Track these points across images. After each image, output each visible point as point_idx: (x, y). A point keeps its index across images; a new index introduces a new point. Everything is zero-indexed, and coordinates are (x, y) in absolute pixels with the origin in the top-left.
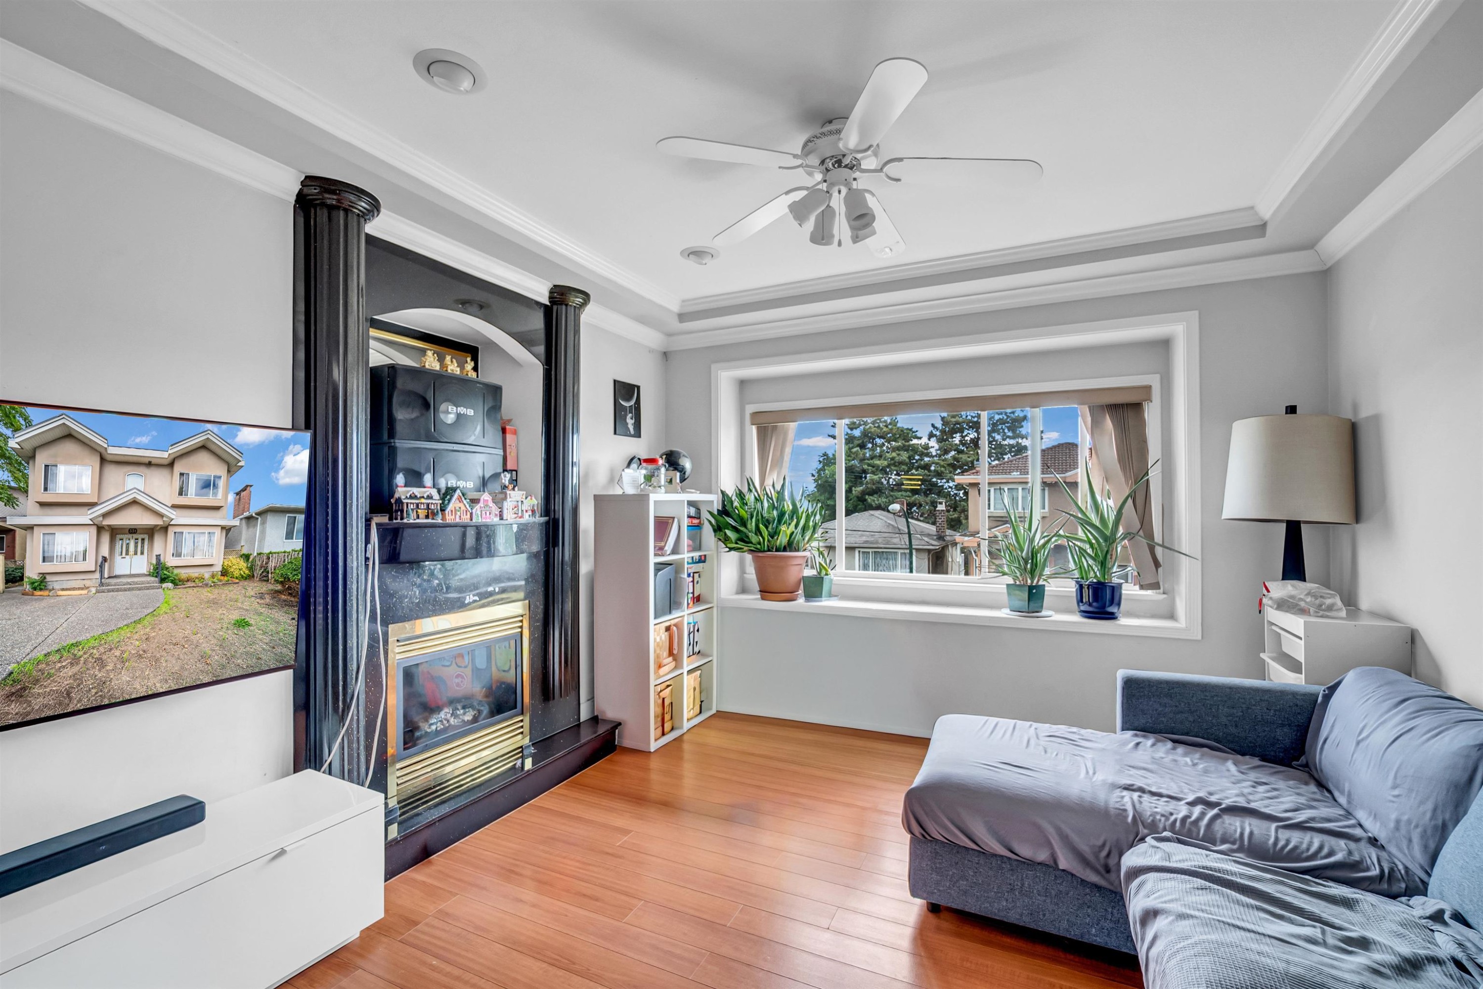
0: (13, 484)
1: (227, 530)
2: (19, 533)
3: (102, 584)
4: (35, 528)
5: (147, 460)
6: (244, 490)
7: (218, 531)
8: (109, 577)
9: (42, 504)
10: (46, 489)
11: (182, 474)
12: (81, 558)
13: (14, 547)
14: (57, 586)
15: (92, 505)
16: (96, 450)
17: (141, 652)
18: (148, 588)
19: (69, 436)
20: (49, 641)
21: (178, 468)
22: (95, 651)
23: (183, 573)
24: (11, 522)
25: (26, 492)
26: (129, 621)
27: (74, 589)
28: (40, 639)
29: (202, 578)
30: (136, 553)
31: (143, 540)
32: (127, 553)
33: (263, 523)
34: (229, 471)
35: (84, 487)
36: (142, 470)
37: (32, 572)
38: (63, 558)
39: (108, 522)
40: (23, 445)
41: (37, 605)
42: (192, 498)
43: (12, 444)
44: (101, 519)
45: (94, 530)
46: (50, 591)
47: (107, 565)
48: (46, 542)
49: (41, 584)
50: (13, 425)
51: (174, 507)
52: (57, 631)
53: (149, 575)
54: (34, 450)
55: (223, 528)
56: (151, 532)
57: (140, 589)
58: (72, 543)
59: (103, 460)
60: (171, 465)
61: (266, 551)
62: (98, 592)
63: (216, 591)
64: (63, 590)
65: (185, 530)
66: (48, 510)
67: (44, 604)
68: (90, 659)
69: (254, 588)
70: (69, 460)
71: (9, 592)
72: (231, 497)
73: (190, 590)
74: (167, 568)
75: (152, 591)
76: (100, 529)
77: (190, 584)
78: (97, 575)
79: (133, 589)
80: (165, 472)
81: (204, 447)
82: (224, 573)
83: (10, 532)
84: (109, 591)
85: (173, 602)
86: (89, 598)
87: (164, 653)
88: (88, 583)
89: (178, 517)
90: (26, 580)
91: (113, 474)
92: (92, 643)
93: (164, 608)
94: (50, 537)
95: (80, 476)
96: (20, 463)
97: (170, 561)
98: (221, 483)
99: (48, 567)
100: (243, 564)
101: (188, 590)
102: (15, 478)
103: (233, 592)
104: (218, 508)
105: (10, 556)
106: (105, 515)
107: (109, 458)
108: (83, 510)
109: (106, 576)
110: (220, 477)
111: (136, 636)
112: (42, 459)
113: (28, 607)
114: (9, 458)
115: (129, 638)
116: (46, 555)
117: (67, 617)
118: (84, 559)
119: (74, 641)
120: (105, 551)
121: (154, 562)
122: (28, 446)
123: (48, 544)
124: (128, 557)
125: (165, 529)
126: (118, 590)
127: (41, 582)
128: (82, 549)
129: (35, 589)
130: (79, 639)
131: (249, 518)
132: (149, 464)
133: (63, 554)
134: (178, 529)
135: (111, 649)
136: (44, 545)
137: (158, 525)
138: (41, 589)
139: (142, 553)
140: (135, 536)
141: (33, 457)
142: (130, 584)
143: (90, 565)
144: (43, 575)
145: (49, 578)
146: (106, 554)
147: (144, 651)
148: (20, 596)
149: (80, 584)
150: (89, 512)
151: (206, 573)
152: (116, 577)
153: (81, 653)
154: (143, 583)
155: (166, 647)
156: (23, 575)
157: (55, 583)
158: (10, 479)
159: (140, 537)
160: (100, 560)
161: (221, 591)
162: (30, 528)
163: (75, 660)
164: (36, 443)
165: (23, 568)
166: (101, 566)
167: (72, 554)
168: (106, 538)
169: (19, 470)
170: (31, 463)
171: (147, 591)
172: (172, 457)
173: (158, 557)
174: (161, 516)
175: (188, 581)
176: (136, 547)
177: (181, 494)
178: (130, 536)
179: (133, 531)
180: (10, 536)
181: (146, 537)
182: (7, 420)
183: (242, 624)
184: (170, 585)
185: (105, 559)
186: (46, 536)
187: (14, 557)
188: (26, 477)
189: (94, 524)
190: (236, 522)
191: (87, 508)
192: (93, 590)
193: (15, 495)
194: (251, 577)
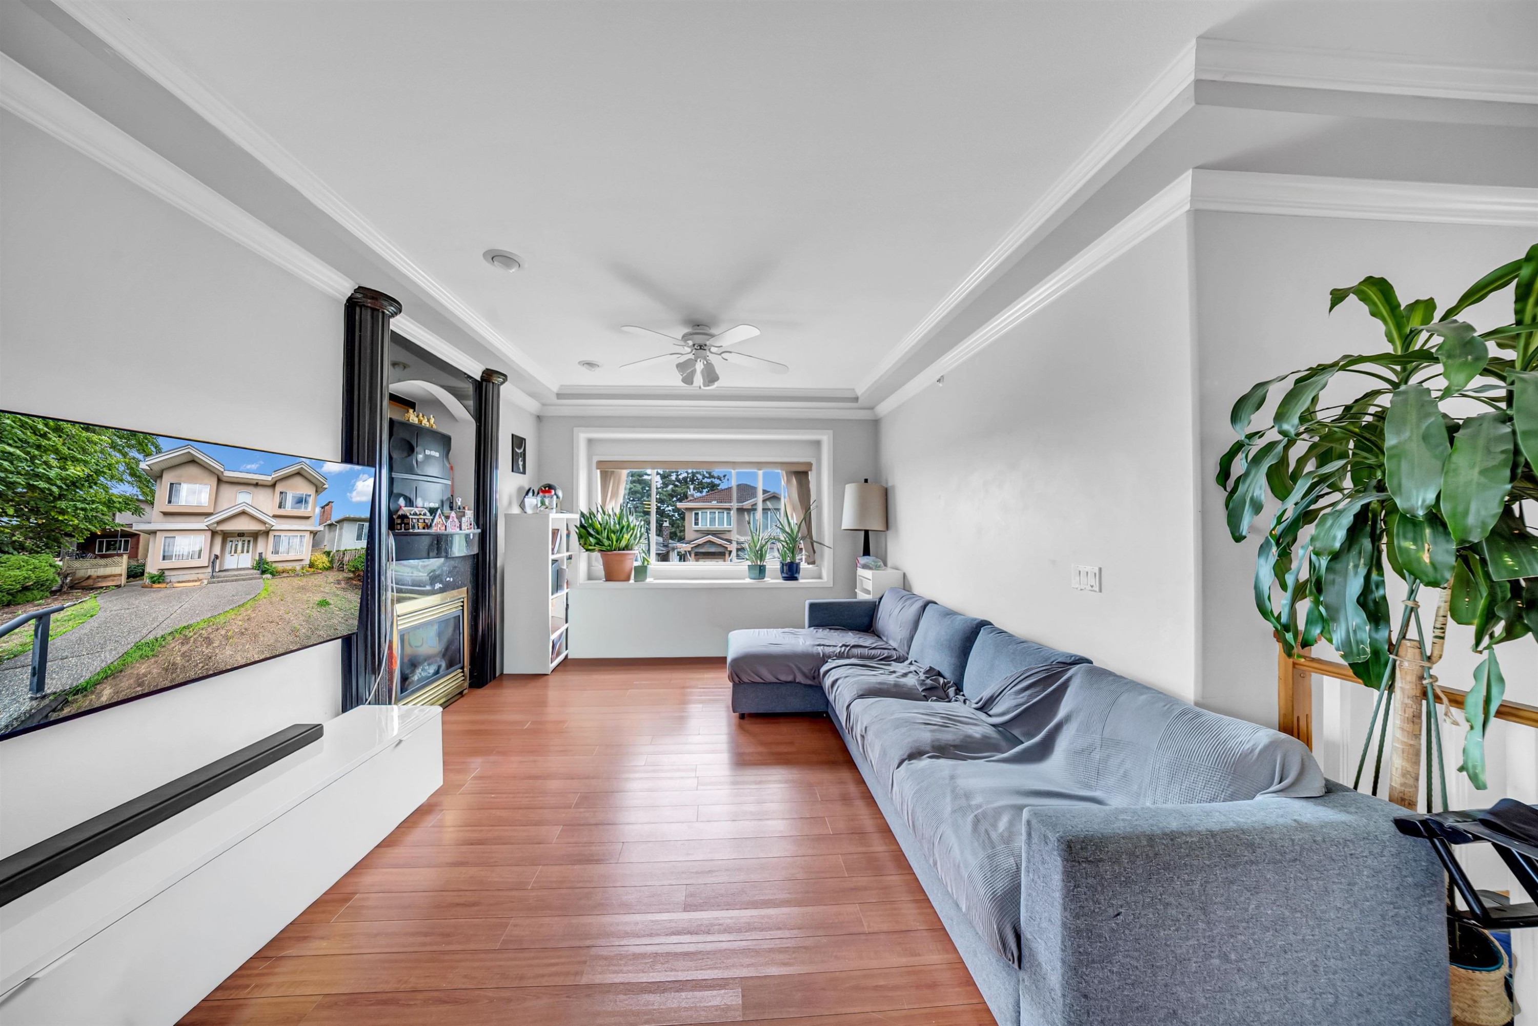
0: (141, 497)
1: (314, 534)
2: (143, 537)
3: (213, 577)
4: (158, 533)
5: (255, 482)
6: (327, 505)
7: (307, 534)
8: (220, 571)
9: (166, 514)
10: (170, 502)
11: (281, 493)
12: (197, 556)
13: (137, 548)
14: (173, 579)
15: (208, 515)
16: (214, 473)
17: (243, 630)
18: (251, 579)
19: (193, 461)
20: (163, 625)
21: (279, 488)
22: (204, 632)
23: (280, 566)
24: (136, 528)
25: (152, 504)
26: (234, 606)
27: (189, 581)
28: (155, 625)
29: (294, 570)
30: (242, 552)
31: (249, 541)
32: (235, 552)
33: (341, 529)
34: (317, 491)
35: (203, 501)
36: (251, 489)
37: (152, 568)
38: (180, 557)
39: (220, 528)
40: (153, 467)
41: (154, 595)
42: (288, 510)
43: (143, 465)
44: (215, 525)
45: (209, 534)
46: (168, 583)
47: (218, 561)
48: (167, 544)
49: (160, 578)
50: (144, 451)
51: (275, 516)
52: (172, 617)
53: (253, 568)
54: (162, 471)
55: (311, 532)
56: (255, 536)
57: (244, 580)
58: (190, 545)
59: (220, 481)
60: (273, 486)
61: (342, 549)
62: (209, 583)
63: (305, 579)
64: (179, 582)
65: (282, 534)
66: (170, 519)
67: (161, 594)
68: (199, 639)
69: (333, 576)
70: (192, 480)
71: (128, 586)
72: (318, 510)
73: (285, 580)
74: (267, 563)
75: (254, 581)
76: (214, 533)
77: (285, 575)
78: (210, 570)
79: (238, 580)
80: (269, 491)
81: (298, 474)
82: (311, 565)
83: (135, 536)
84: (219, 582)
85: (271, 589)
86: (201, 588)
87: (262, 630)
88: (201, 576)
89: (277, 524)
90: (146, 575)
91: (227, 491)
92: (202, 625)
93: (264, 594)
94: (172, 540)
95: (200, 492)
96: (149, 481)
97: (270, 557)
98: (311, 500)
99: (167, 564)
100: (325, 559)
101: (283, 579)
102: (143, 492)
103: (318, 580)
104: (308, 518)
105: (134, 555)
106: (219, 523)
107: (224, 479)
108: (201, 518)
109: (217, 570)
110: (310, 495)
111: (240, 618)
112: (168, 478)
113: (147, 598)
114: (139, 477)
115: (233, 619)
116: (166, 554)
117: (180, 605)
118: (199, 557)
119: (186, 624)
120: (217, 550)
121: (257, 558)
122: (156, 468)
123: (169, 546)
124: (236, 555)
125: (267, 533)
126: (227, 581)
127: (160, 576)
128: (197, 549)
129: (154, 582)
130: (190, 622)
131: (331, 525)
132: (257, 485)
133: (181, 553)
134: (277, 533)
135: (218, 629)
136: (164, 546)
137: (261, 530)
138: (159, 583)
139: (248, 552)
140: (243, 538)
141: (160, 476)
142: (237, 576)
143: (204, 561)
144: (162, 571)
145: (167, 573)
146: (218, 553)
147: (246, 629)
148: (140, 588)
149: (194, 577)
150: (206, 520)
151: (298, 566)
152: (225, 571)
153: (191, 634)
154: (247, 575)
155: (264, 625)
156: (144, 571)
157: (172, 577)
158: (139, 493)
159: (247, 539)
160: (213, 557)
161: (308, 579)
162: (154, 533)
163: (186, 640)
164: (163, 466)
165: (144, 565)
166: (213, 563)
167: (189, 553)
168: (218, 541)
169: (147, 486)
170: (158, 481)
171: (251, 581)
172: (275, 480)
173: (260, 554)
174: (264, 523)
175: (283, 572)
176: (243, 547)
177: (280, 507)
178: (239, 538)
179: (241, 534)
180: (135, 539)
181: (251, 539)
182: (140, 447)
183: (324, 603)
184: (269, 576)
185: (217, 557)
186: (167, 539)
187: (137, 557)
188: (153, 493)
189: (209, 530)
190: (321, 528)
191: (204, 517)
192: (206, 582)
193: (142, 506)
194: (330, 568)
